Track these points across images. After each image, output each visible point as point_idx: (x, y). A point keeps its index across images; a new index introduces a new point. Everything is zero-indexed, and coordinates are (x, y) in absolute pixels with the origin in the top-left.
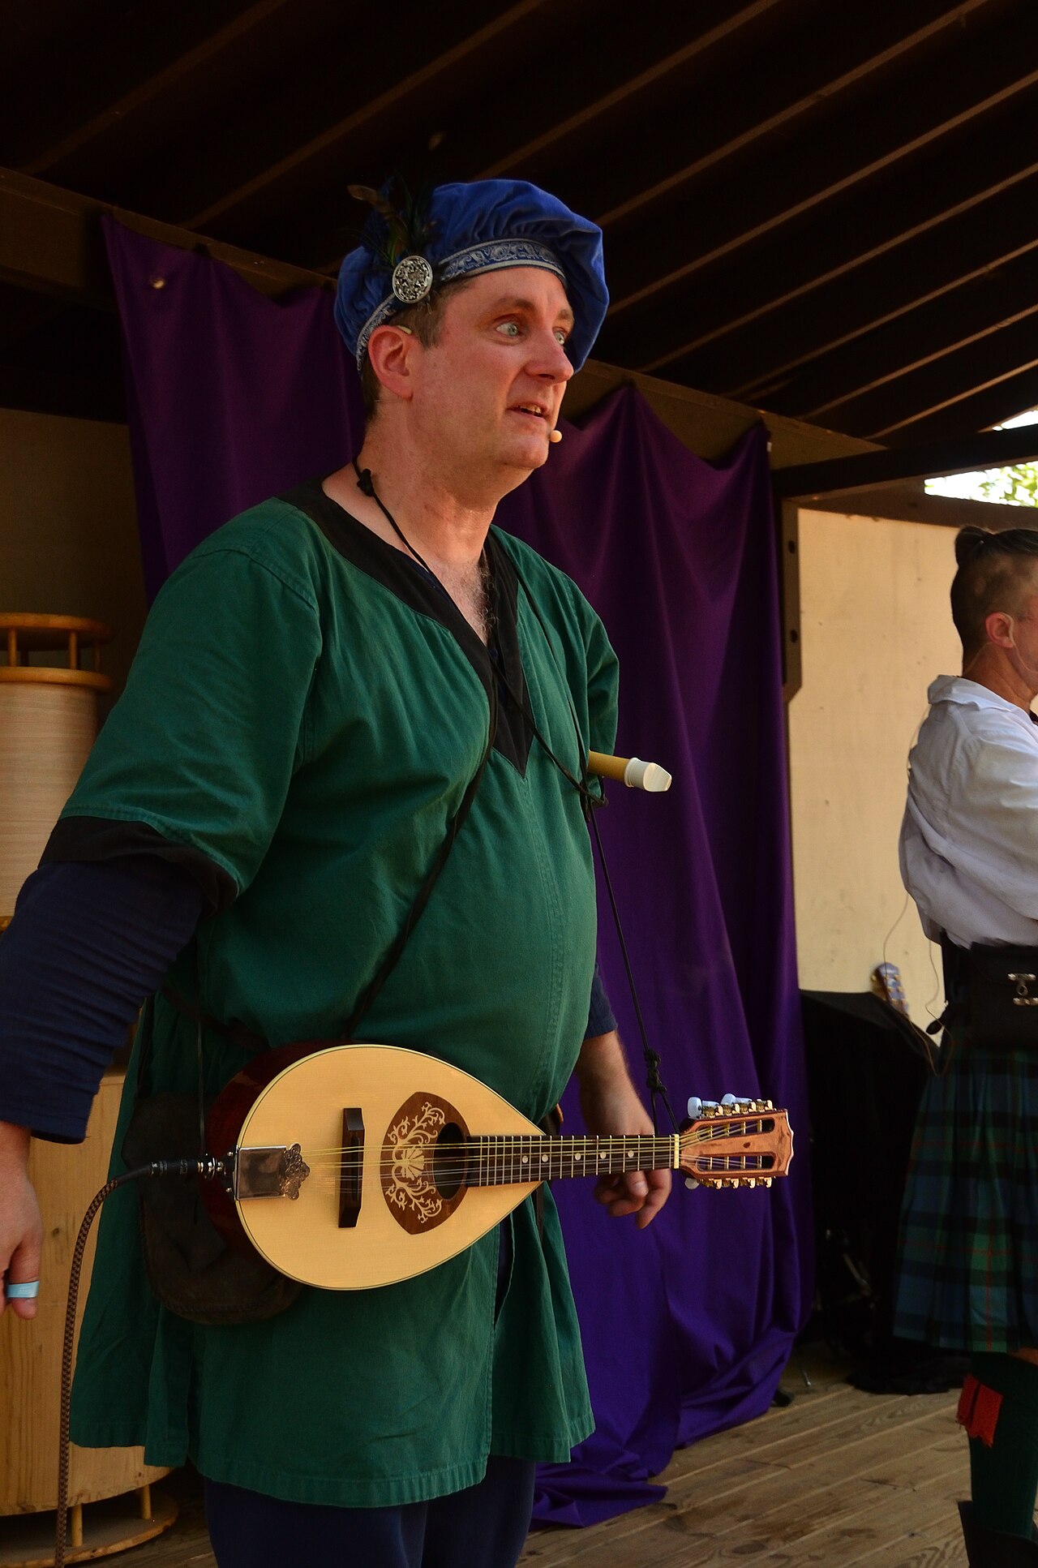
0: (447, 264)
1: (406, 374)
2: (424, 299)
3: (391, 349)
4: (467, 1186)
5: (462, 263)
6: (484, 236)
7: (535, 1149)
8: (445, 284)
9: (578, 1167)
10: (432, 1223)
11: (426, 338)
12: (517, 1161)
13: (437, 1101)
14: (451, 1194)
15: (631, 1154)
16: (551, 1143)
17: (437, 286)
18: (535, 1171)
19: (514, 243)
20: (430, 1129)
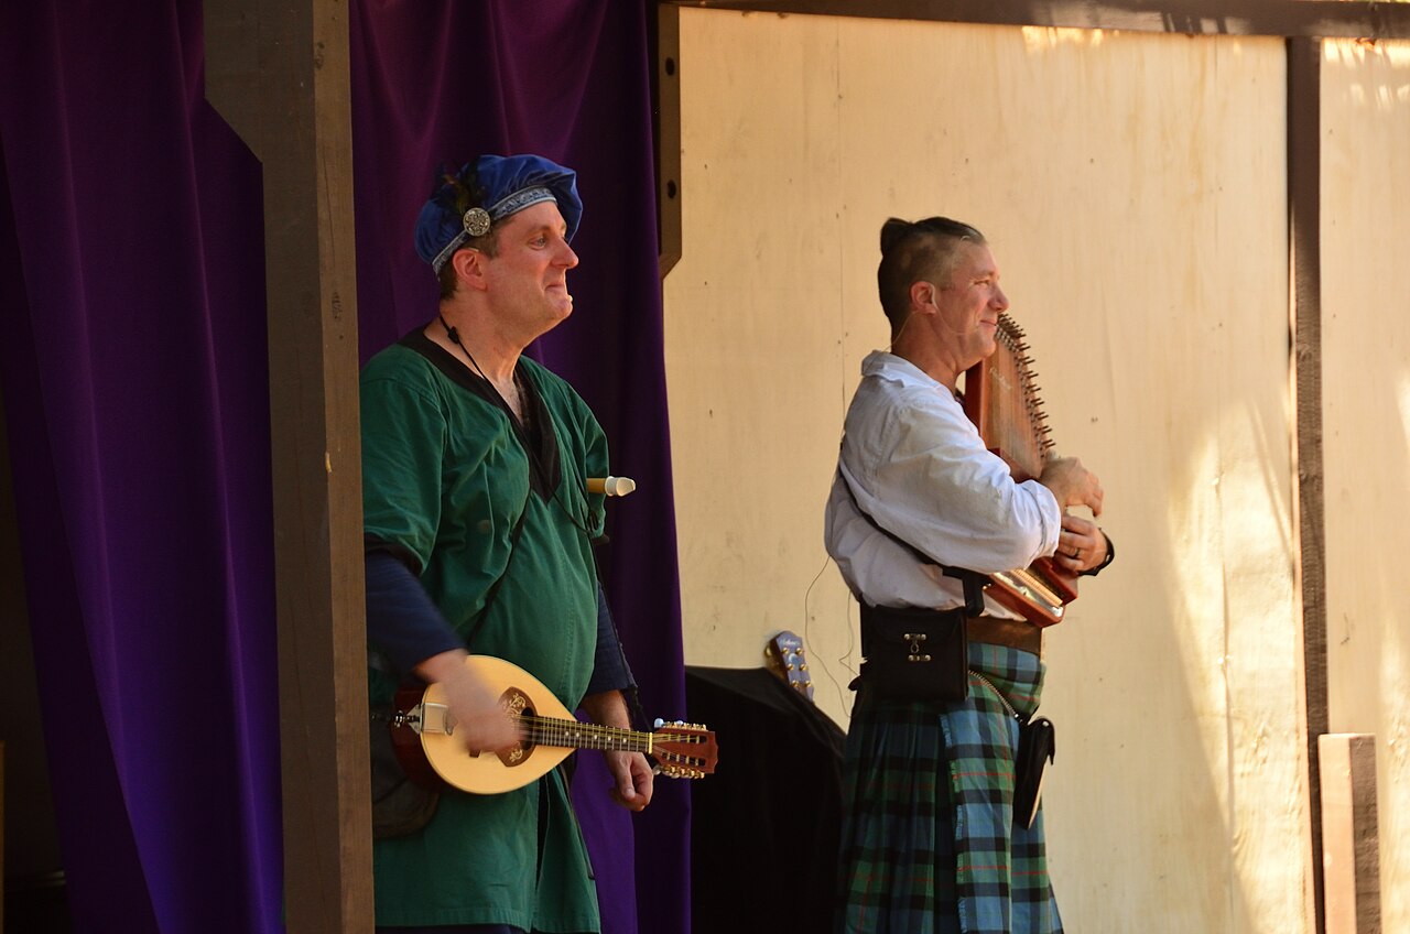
0: (496, 210)
1: (480, 275)
2: (487, 233)
3: (467, 262)
4: (536, 744)
5: (504, 208)
6: (513, 190)
7: (573, 728)
8: (496, 222)
9: (596, 743)
10: (517, 763)
11: (490, 254)
12: (563, 734)
13: (522, 694)
14: (528, 746)
15: (625, 741)
16: (581, 726)
17: (493, 223)
18: (572, 741)
19: (530, 190)
20: (518, 709)
